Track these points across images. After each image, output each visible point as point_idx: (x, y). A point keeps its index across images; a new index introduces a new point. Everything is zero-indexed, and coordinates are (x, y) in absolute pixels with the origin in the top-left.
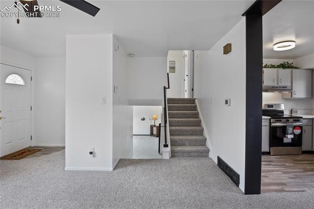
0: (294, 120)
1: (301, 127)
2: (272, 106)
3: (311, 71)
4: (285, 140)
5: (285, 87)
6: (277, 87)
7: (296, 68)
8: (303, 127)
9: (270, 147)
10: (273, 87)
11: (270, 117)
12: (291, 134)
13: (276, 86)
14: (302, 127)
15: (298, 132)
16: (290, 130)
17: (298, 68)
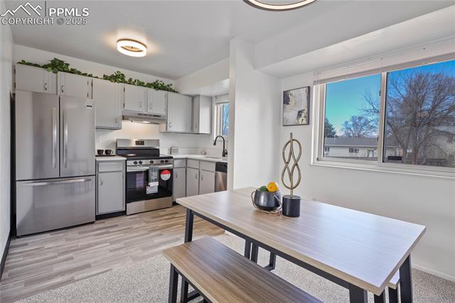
0: (162, 162)
1: (171, 171)
2: (142, 143)
3: (191, 99)
4: (149, 191)
5: (157, 116)
6: (146, 115)
7: (174, 91)
8: (174, 170)
9: (126, 203)
10: (139, 114)
11: (125, 159)
12: (155, 180)
13: (145, 113)
14: (172, 169)
15: (166, 177)
16: (154, 175)
17: (177, 92)
